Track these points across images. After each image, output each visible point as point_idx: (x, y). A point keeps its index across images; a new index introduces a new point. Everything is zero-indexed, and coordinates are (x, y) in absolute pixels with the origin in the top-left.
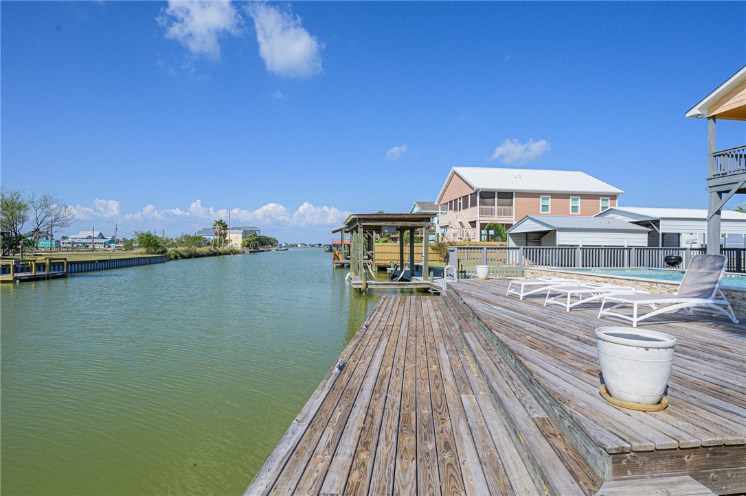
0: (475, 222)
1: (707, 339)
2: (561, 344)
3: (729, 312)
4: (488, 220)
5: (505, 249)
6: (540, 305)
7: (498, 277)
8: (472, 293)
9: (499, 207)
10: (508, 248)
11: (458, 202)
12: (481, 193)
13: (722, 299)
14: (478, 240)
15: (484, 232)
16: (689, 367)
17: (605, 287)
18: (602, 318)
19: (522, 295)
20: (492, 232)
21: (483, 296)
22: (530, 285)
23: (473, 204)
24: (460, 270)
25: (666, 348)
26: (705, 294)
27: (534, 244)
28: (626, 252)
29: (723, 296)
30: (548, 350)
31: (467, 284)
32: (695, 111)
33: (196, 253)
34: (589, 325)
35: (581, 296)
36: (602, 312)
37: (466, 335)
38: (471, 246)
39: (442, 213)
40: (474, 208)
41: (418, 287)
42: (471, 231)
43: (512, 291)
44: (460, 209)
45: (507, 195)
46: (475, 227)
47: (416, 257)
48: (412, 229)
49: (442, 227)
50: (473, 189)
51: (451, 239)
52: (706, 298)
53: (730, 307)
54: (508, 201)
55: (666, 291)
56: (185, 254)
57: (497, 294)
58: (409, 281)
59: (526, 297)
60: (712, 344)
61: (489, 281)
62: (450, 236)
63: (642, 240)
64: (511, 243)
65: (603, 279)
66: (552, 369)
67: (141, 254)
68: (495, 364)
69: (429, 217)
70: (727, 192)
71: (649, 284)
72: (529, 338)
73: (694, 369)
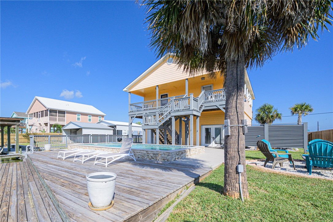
0: (47, 123)
1: (128, 169)
2: (76, 181)
3: (134, 157)
4: (53, 123)
5: (61, 136)
6: (72, 162)
7: (56, 149)
8: (40, 159)
9: (59, 117)
10: (62, 136)
11: (39, 113)
12: (50, 110)
13: (132, 153)
14: (48, 132)
15: (52, 128)
16: (122, 182)
17: (97, 151)
18: (95, 165)
19: (64, 158)
20: (56, 128)
21: (45, 160)
22: (68, 153)
23: (46, 115)
24: (36, 147)
25: (112, 180)
26: (127, 152)
27: (74, 134)
28: (106, 137)
29: (132, 152)
30: (69, 186)
31: (39, 154)
32: (125, 89)
34: (90, 169)
35: (89, 156)
36: (96, 162)
37: (30, 183)
38: (45, 135)
39: (30, 118)
40: (46, 117)
41: (12, 157)
42: (45, 128)
43: (60, 156)
44: (40, 117)
45: (62, 112)
46: (47, 126)
47: (12, 141)
48: (9, 126)
49: (30, 126)
50: (46, 108)
51: (35, 131)
52: (128, 153)
53: (134, 156)
54: (63, 115)
55: (117, 151)
57: (53, 158)
58: (7, 154)
59: (66, 158)
60: (129, 170)
61: (51, 151)
62: (34, 130)
63: (111, 132)
64: (64, 133)
65: (97, 148)
66: (69, 197)
68: (42, 199)
69: (19, 120)
70: (133, 117)
71: (112, 149)
72: (62, 180)
73: (123, 182)
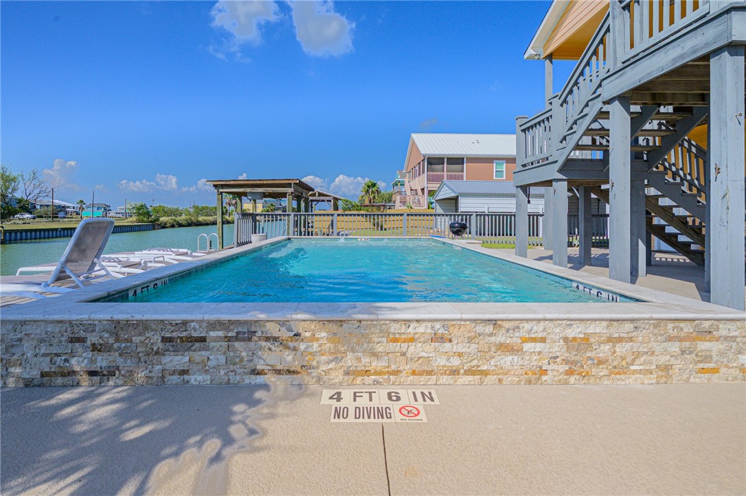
0: (424, 189)
4: (436, 186)
9: (449, 173)
11: (416, 169)
12: (428, 158)
23: (423, 171)
32: (530, 52)
33: (198, 221)
40: (422, 176)
44: (417, 176)
45: (457, 161)
46: (424, 194)
50: (422, 155)
54: (458, 167)
56: (184, 223)
67: (132, 222)
